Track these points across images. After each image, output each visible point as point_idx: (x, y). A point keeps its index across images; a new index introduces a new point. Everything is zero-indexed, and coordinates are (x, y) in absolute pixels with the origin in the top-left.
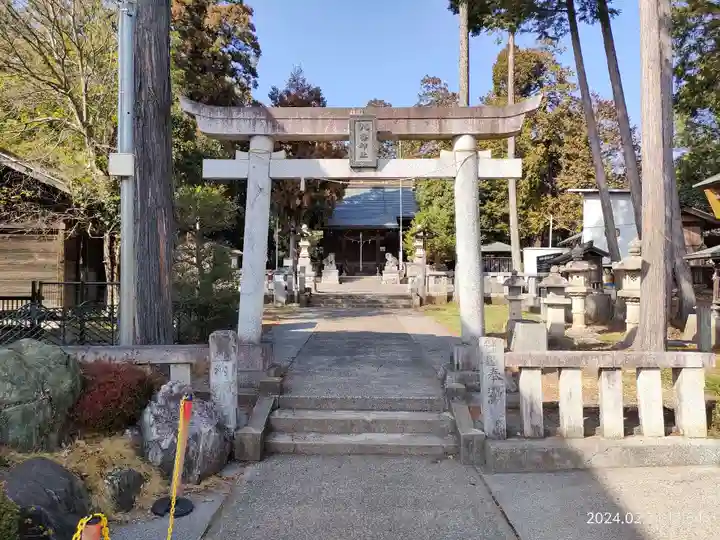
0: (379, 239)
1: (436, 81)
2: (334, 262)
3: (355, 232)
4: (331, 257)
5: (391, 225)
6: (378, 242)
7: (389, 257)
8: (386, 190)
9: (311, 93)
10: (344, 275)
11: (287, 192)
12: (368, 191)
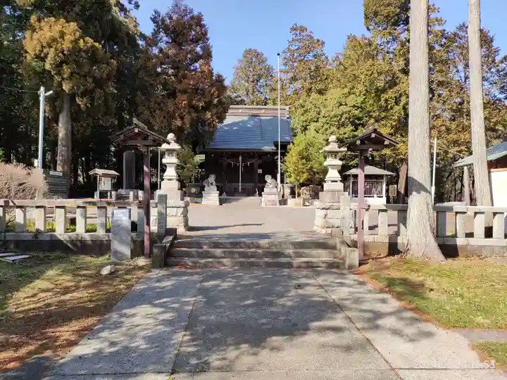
0: (256, 162)
1: (303, 29)
2: (214, 183)
3: (234, 154)
4: (212, 179)
5: (268, 148)
6: (256, 165)
7: (268, 178)
8: (262, 118)
9: (192, 18)
10: (224, 196)
11: (168, 112)
12: (246, 118)
